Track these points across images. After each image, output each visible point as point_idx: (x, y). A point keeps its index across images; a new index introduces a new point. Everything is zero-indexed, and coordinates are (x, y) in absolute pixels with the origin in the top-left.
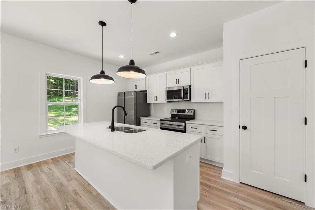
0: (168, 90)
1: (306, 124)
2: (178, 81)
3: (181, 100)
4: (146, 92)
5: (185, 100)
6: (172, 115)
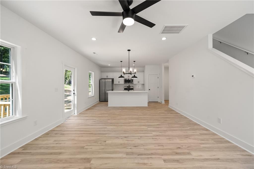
0: (125, 79)
5: (132, 83)
6: (125, 88)
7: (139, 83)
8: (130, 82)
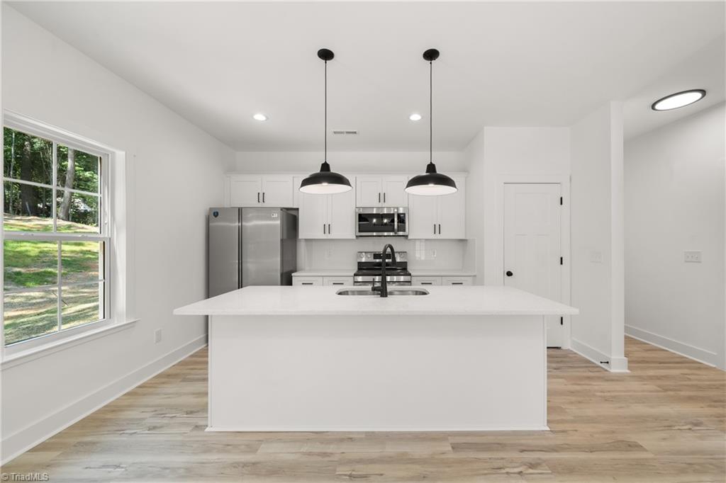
1: (562, 263)
2: (382, 197)
3: (392, 234)
4: (293, 213)
5: (401, 233)
6: (360, 264)
7: (438, 236)
8: (393, 230)
